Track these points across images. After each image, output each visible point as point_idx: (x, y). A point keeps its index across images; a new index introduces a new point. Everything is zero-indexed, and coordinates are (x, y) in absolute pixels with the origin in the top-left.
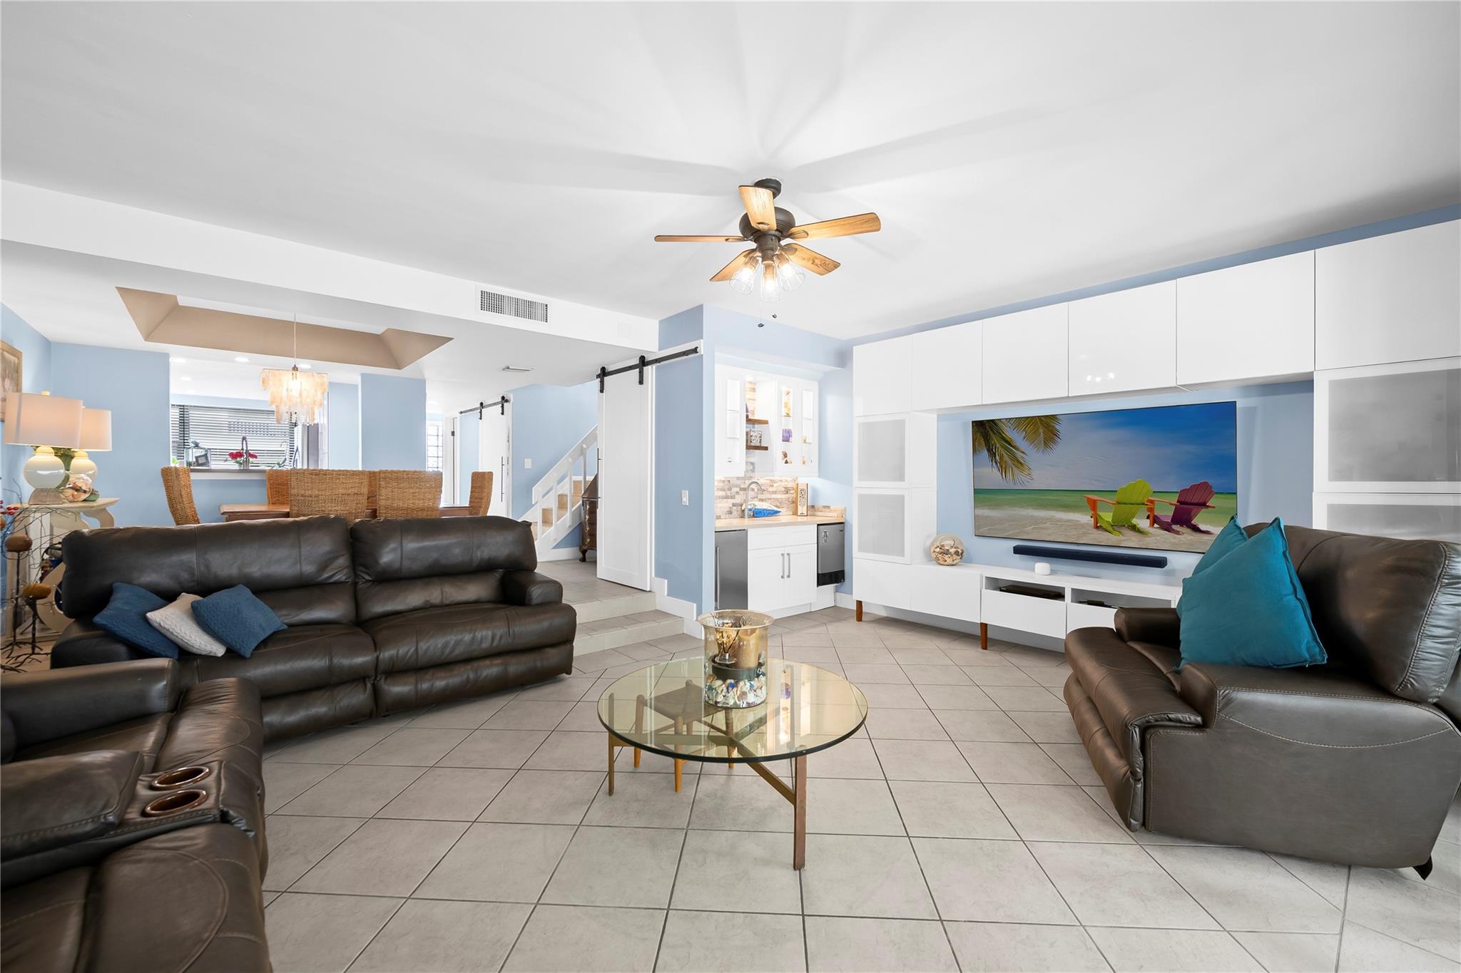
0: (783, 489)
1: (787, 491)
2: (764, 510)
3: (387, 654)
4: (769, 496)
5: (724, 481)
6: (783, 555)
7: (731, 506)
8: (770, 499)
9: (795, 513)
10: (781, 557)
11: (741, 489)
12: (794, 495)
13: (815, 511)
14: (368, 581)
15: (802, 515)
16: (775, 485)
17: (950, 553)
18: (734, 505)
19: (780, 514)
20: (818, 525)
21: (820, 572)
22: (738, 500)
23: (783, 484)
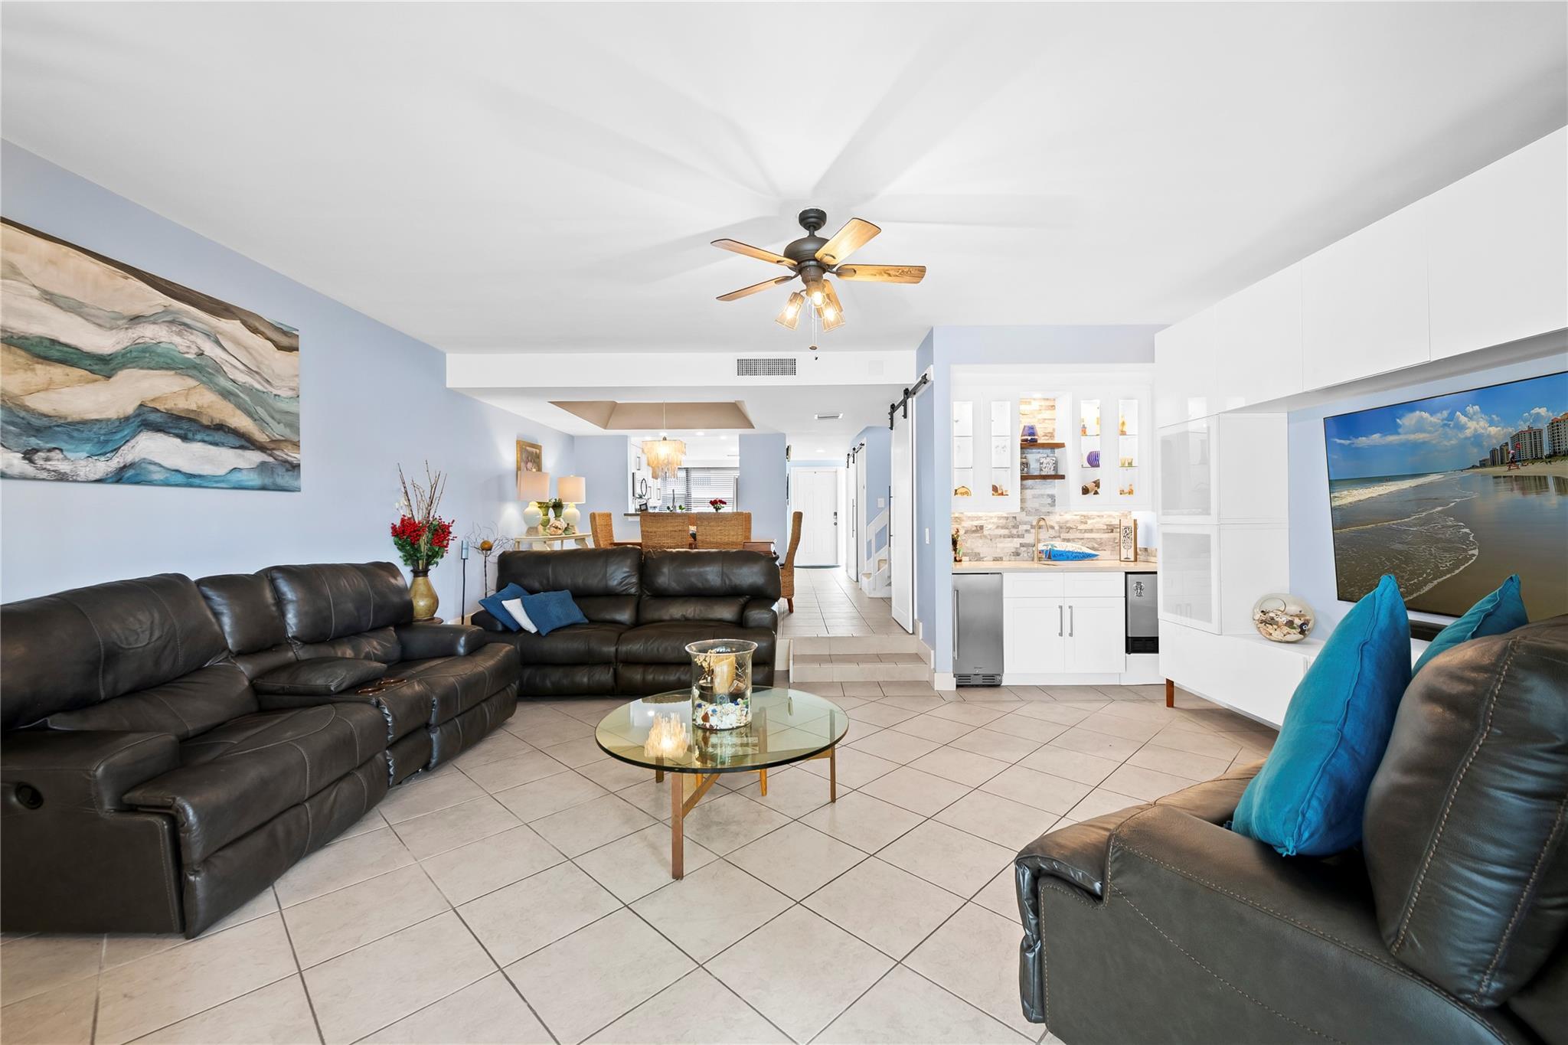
0: (1105, 527)
2: (1069, 552)
3: (624, 648)
4: (1080, 535)
5: (1007, 518)
6: (1061, 607)
7: (1018, 546)
8: (1082, 538)
10: (1059, 610)
11: (1033, 527)
13: (1148, 555)
14: (648, 596)
15: (1126, 560)
17: (1277, 623)
18: (1022, 545)
19: (1095, 558)
20: (1127, 573)
21: (1129, 635)
22: (1029, 539)
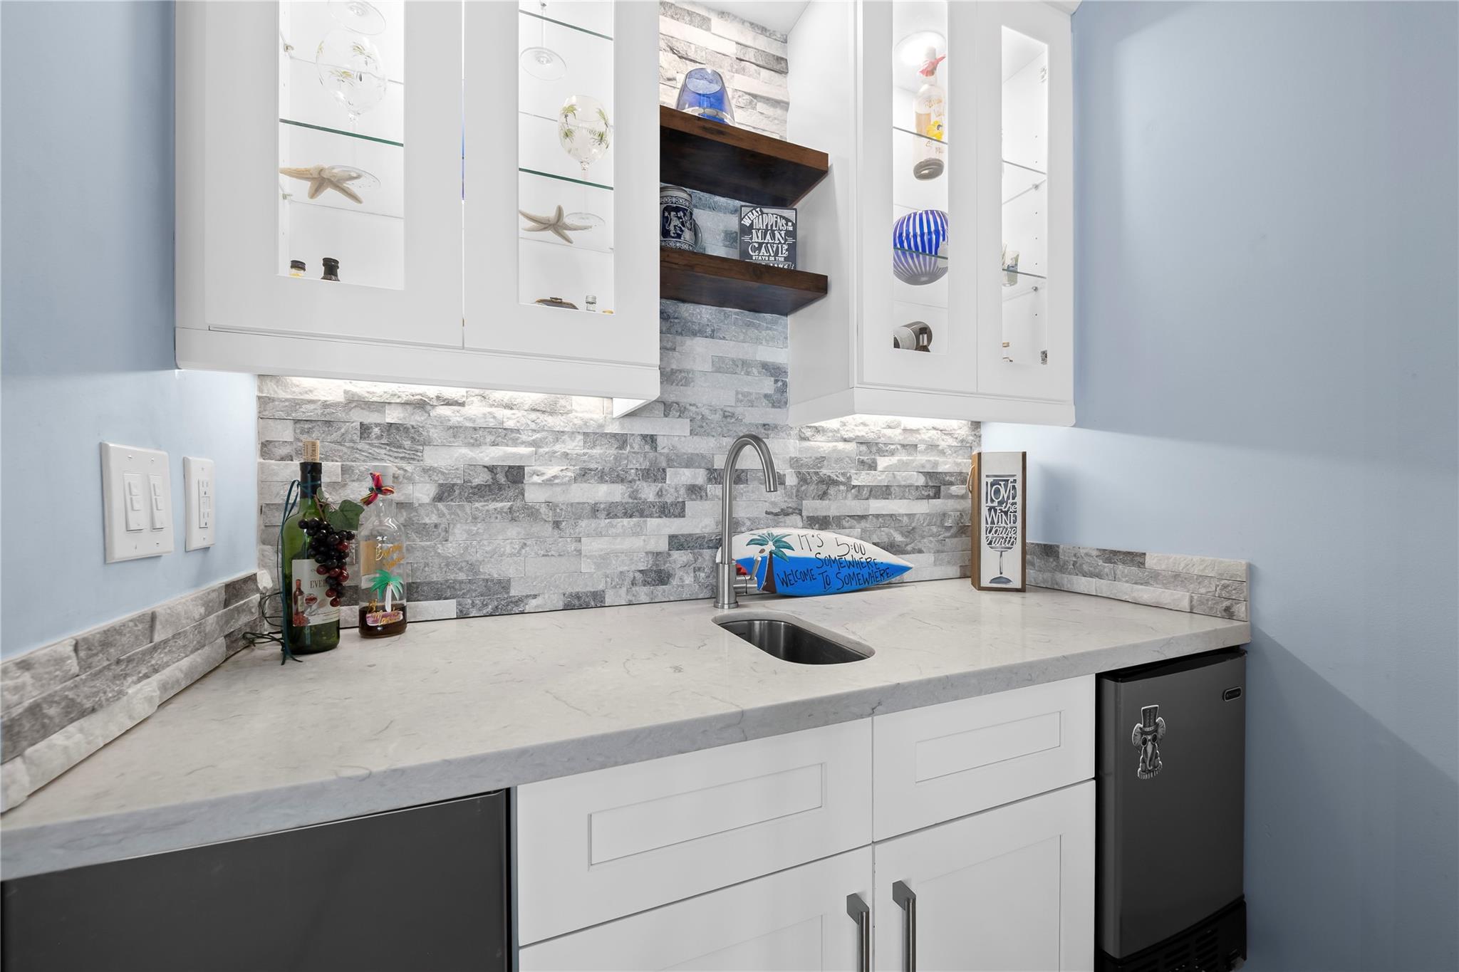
1: (936, 485)
2: (829, 562)
4: (856, 507)
7: (663, 546)
8: (862, 517)
9: (971, 571)
12: (967, 504)
15: (1000, 587)
16: (883, 462)
18: (677, 542)
19: (906, 576)
23: (922, 459)
